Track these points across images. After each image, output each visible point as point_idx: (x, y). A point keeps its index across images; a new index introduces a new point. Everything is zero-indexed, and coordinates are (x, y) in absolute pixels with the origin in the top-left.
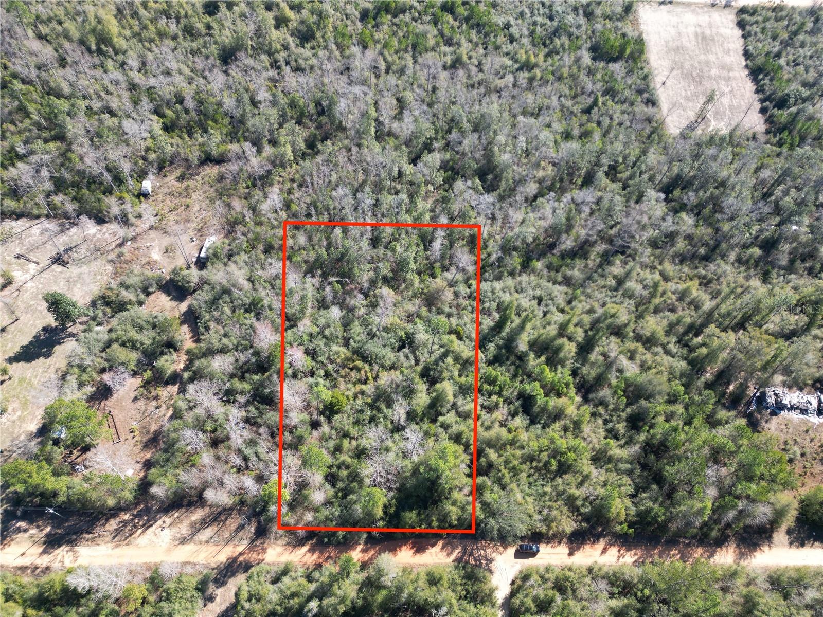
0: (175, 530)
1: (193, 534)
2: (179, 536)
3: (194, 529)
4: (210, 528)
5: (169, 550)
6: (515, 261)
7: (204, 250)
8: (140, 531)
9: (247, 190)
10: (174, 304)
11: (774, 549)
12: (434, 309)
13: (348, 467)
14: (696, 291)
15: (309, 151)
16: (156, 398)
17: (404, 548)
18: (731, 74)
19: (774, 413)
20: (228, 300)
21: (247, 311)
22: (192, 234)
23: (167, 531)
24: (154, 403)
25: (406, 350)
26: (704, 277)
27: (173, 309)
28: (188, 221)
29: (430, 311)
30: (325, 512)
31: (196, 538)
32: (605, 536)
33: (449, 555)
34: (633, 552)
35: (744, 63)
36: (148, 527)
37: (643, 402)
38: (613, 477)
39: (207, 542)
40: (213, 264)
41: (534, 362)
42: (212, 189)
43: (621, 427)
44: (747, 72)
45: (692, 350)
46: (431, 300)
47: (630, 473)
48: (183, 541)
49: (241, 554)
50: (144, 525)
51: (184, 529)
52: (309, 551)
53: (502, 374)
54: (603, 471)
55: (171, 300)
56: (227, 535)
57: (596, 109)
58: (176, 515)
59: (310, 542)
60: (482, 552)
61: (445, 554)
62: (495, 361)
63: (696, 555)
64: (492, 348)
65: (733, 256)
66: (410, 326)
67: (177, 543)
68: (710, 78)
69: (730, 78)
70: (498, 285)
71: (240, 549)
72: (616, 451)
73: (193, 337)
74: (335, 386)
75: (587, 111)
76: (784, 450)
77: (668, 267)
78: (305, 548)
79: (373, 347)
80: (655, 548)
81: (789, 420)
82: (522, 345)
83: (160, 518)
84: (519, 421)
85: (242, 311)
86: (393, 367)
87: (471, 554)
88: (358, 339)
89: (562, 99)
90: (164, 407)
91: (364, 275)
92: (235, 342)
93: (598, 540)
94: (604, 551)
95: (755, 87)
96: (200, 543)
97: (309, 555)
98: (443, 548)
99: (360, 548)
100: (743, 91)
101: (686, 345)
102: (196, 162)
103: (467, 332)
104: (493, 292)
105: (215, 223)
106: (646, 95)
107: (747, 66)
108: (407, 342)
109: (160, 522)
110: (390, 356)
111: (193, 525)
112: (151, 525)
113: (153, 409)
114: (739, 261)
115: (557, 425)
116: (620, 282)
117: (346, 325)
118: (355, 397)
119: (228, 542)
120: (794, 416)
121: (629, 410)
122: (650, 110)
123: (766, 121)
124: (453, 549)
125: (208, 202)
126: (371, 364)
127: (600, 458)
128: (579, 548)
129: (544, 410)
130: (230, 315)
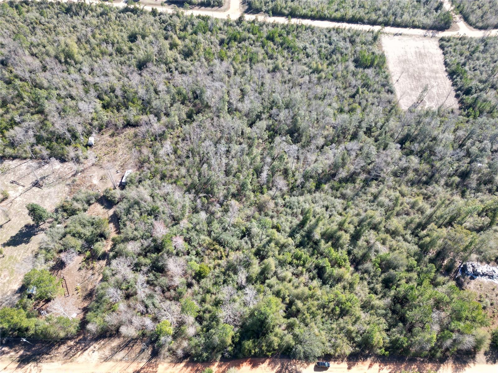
0: (101, 352)
1: (113, 355)
2: (103, 356)
3: (113, 352)
4: (123, 351)
5: (97, 365)
6: (311, 184)
7: (124, 178)
8: (79, 353)
9: (151, 143)
10: (105, 210)
11: (477, 365)
12: (263, 213)
13: (210, 312)
14: (421, 203)
15: (189, 120)
16: (92, 268)
17: (245, 364)
18: (437, 75)
19: (472, 278)
20: (138, 208)
21: (149, 214)
22: (117, 168)
23: (96, 353)
24: (91, 272)
25: (246, 238)
26: (426, 194)
27: (104, 213)
28: (115, 160)
29: (260, 214)
30: (195, 341)
31: (114, 358)
32: (370, 357)
33: (273, 369)
34: (388, 367)
35: (445, 69)
36: (85, 350)
37: (391, 271)
38: (375, 318)
39: (121, 360)
40: (129, 186)
41: (324, 246)
42: (130, 142)
43: (379, 287)
44: (446, 74)
45: (420, 239)
46: (261, 208)
47: (385, 316)
48: (106, 360)
49: (142, 368)
50: (82, 349)
51: (107, 352)
52: (185, 366)
53: (304, 253)
54: (368, 315)
55: (103, 208)
56: (133, 356)
57: (358, 95)
58: (103, 342)
59: (186, 360)
60: (294, 367)
61: (271, 368)
62: (300, 245)
63: (428, 368)
64: (299, 237)
65: (442, 182)
66: (249, 223)
67: (102, 360)
68: (425, 77)
69: (436, 77)
70: (301, 199)
71: (141, 365)
72: (376, 301)
73: (116, 231)
74: (202, 261)
75: (353, 96)
76: (480, 301)
77: (405, 188)
78: (183, 364)
79: (225, 237)
80: (402, 363)
81: (482, 282)
82: (317, 235)
83: (92, 345)
84: (316, 283)
85: (146, 214)
86: (238, 249)
87: (287, 368)
88: (216, 231)
89: (338, 89)
90: (97, 274)
91: (220, 192)
92: (142, 234)
93: (366, 359)
94: (370, 366)
95: (452, 83)
96: (117, 361)
97: (185, 369)
98: (269, 364)
99: (217, 364)
100: (445, 85)
101: (417, 236)
102: (121, 126)
103: (283, 228)
104: (299, 203)
105: (132, 162)
106: (387, 88)
107: (446, 71)
108: (246, 233)
109: (92, 347)
110: (236, 242)
111: (112, 349)
112: (87, 349)
113: (90, 275)
114: (447, 184)
115: (339, 286)
116: (375, 197)
117: (209, 223)
118: (215, 268)
119: (134, 360)
120: (485, 280)
121: (383, 276)
122: (390, 96)
123: (459, 102)
124: (276, 364)
125: (127, 149)
126: (224, 247)
127: (366, 306)
128: (354, 364)
129: (331, 276)
130: (139, 217)
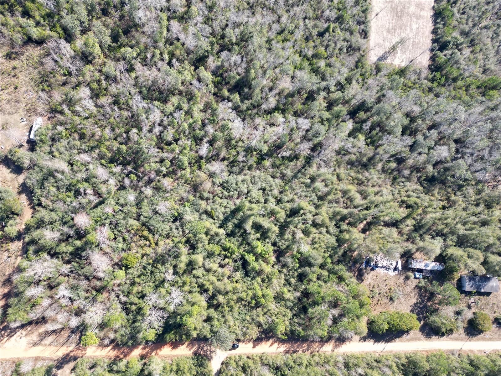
0: (29, 338)
1: (41, 340)
2: (32, 341)
3: (41, 338)
4: (51, 337)
5: (26, 350)
6: (252, 161)
7: (33, 132)
8: (6, 339)
9: (65, 78)
10: (13, 176)
11: (352, 343)
12: (198, 195)
13: (135, 304)
14: (353, 189)
15: (115, 44)
16: (8, 250)
17: (166, 347)
18: (422, 13)
19: (373, 269)
23: (24, 339)
24: (6, 254)
31: (43, 343)
32: (273, 338)
34: (285, 345)
35: (433, 5)
36: (11, 336)
38: (283, 309)
39: (50, 345)
43: (293, 281)
44: (432, 13)
46: (195, 188)
47: (291, 309)
48: (35, 345)
49: (71, 351)
50: (8, 335)
51: (35, 337)
52: (112, 349)
53: (232, 244)
54: (278, 305)
56: (62, 340)
58: (29, 329)
59: (112, 344)
61: (188, 349)
62: (230, 235)
66: (181, 208)
67: (31, 345)
68: (408, 14)
69: (420, 16)
71: (70, 349)
73: (30, 204)
74: (129, 249)
75: (321, 35)
77: (342, 171)
78: (110, 348)
79: (156, 223)
80: (296, 343)
83: (19, 331)
84: (239, 275)
86: (168, 236)
87: (202, 349)
88: (146, 215)
90: (14, 257)
93: (269, 340)
94: (271, 345)
95: (433, 28)
96: (46, 345)
97: (111, 351)
98: (187, 346)
99: (141, 347)
100: (425, 30)
101: (339, 227)
103: (217, 214)
107: (433, 7)
108: (178, 218)
109: (18, 333)
111: (40, 335)
112: (13, 335)
113: (6, 258)
115: (259, 279)
116: (313, 179)
118: (142, 257)
119: (63, 344)
121: (299, 271)
124: (193, 346)
126: (154, 235)
128: (258, 344)
